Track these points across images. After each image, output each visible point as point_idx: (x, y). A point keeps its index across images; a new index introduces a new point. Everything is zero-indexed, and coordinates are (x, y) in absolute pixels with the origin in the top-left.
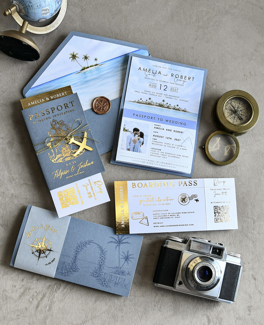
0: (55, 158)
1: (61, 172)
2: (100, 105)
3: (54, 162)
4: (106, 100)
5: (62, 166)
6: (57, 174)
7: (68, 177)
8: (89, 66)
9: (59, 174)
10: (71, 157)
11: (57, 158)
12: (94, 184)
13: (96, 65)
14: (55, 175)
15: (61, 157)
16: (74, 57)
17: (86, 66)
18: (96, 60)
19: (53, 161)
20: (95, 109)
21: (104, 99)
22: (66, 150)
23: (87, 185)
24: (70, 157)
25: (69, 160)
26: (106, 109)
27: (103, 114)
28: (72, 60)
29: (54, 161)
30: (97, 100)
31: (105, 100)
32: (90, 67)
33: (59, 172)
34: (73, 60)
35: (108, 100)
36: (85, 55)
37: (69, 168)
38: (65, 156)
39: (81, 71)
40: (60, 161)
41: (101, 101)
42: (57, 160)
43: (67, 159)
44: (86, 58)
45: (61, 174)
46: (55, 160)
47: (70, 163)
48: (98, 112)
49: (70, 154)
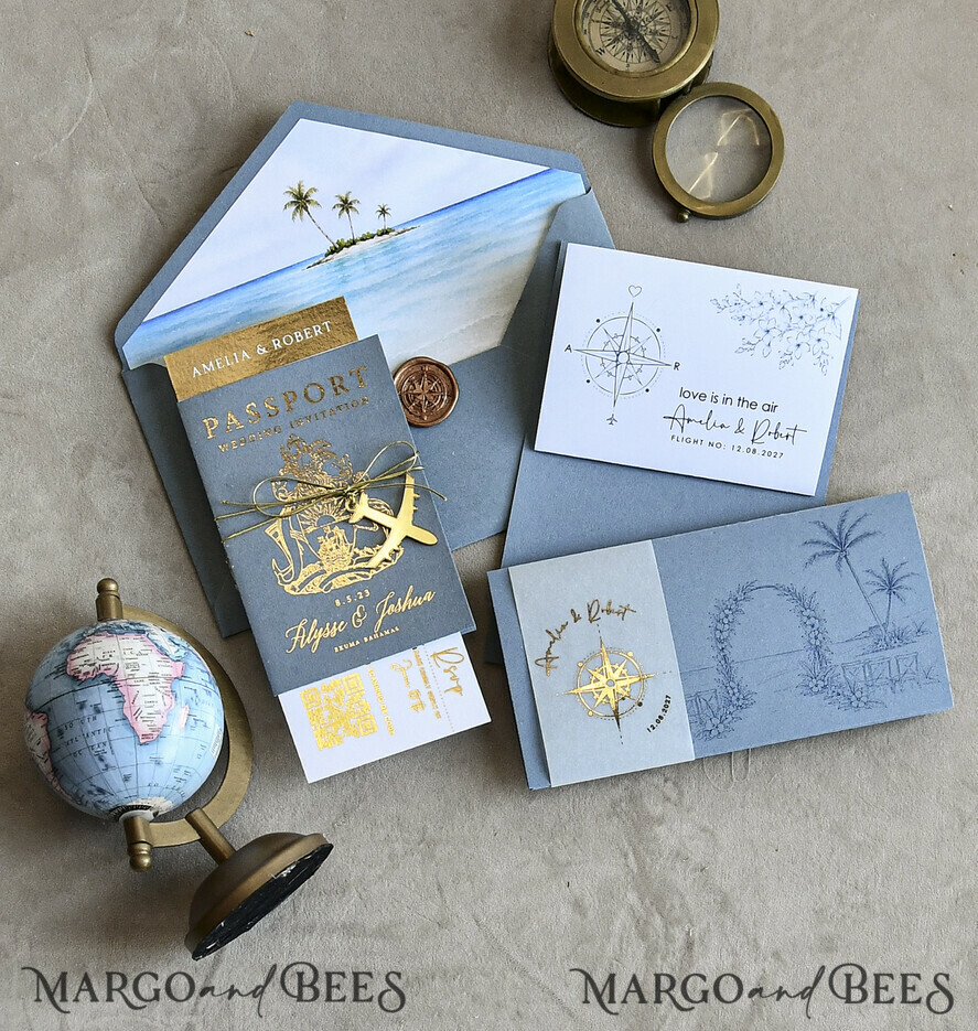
0: (295, 579)
1: (318, 628)
3: (292, 592)
5: (321, 607)
6: (301, 634)
7: (341, 649)
8: (358, 235)
9: (311, 635)
10: (352, 574)
11: (302, 578)
12: (432, 659)
13: (385, 232)
14: (296, 638)
15: (317, 574)
16: (301, 201)
17: (347, 238)
18: (383, 212)
19: (287, 588)
22: (337, 547)
23: (408, 664)
24: (348, 575)
25: (344, 584)
28: (294, 214)
29: (294, 589)
32: (362, 240)
33: (308, 627)
34: (298, 214)
36: (344, 196)
37: (347, 612)
38: (330, 569)
39: (330, 256)
40: (314, 588)
42: (302, 586)
43: (338, 583)
44: (346, 205)
45: (315, 637)
46: (296, 584)
47: (348, 597)
49: (351, 564)
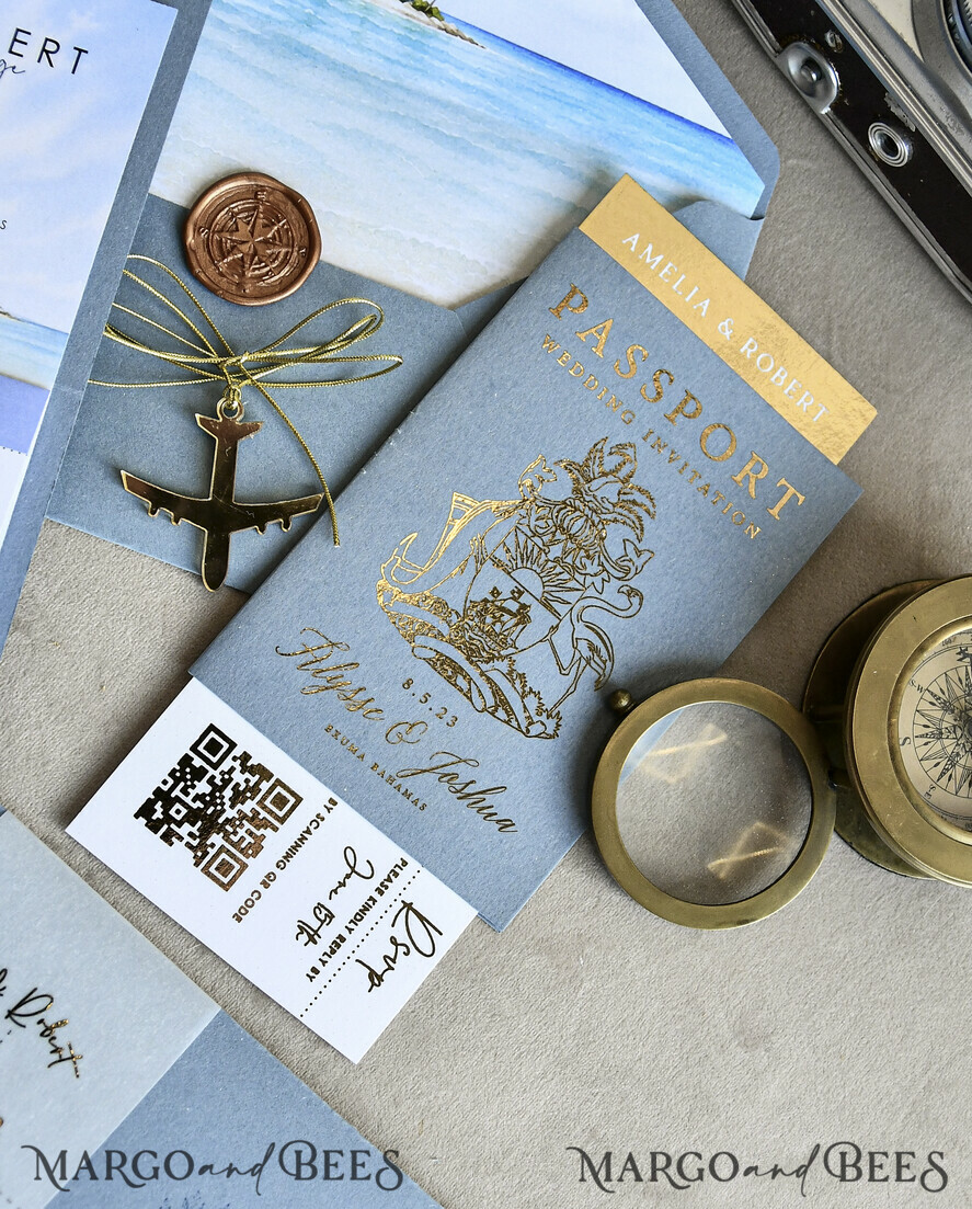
2: (244, 229)
4: (303, 230)
20: (197, 230)
21: (294, 215)
26: (260, 278)
27: (213, 291)
30: (255, 193)
31: (298, 233)
35: (311, 241)
41: (273, 215)
48: (202, 255)
